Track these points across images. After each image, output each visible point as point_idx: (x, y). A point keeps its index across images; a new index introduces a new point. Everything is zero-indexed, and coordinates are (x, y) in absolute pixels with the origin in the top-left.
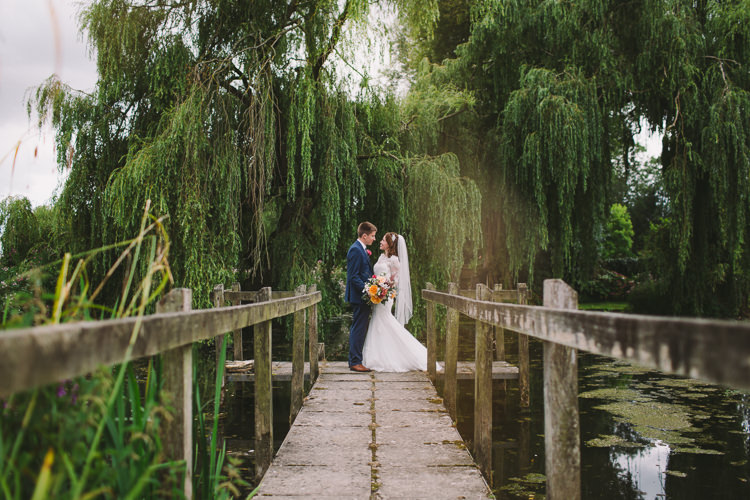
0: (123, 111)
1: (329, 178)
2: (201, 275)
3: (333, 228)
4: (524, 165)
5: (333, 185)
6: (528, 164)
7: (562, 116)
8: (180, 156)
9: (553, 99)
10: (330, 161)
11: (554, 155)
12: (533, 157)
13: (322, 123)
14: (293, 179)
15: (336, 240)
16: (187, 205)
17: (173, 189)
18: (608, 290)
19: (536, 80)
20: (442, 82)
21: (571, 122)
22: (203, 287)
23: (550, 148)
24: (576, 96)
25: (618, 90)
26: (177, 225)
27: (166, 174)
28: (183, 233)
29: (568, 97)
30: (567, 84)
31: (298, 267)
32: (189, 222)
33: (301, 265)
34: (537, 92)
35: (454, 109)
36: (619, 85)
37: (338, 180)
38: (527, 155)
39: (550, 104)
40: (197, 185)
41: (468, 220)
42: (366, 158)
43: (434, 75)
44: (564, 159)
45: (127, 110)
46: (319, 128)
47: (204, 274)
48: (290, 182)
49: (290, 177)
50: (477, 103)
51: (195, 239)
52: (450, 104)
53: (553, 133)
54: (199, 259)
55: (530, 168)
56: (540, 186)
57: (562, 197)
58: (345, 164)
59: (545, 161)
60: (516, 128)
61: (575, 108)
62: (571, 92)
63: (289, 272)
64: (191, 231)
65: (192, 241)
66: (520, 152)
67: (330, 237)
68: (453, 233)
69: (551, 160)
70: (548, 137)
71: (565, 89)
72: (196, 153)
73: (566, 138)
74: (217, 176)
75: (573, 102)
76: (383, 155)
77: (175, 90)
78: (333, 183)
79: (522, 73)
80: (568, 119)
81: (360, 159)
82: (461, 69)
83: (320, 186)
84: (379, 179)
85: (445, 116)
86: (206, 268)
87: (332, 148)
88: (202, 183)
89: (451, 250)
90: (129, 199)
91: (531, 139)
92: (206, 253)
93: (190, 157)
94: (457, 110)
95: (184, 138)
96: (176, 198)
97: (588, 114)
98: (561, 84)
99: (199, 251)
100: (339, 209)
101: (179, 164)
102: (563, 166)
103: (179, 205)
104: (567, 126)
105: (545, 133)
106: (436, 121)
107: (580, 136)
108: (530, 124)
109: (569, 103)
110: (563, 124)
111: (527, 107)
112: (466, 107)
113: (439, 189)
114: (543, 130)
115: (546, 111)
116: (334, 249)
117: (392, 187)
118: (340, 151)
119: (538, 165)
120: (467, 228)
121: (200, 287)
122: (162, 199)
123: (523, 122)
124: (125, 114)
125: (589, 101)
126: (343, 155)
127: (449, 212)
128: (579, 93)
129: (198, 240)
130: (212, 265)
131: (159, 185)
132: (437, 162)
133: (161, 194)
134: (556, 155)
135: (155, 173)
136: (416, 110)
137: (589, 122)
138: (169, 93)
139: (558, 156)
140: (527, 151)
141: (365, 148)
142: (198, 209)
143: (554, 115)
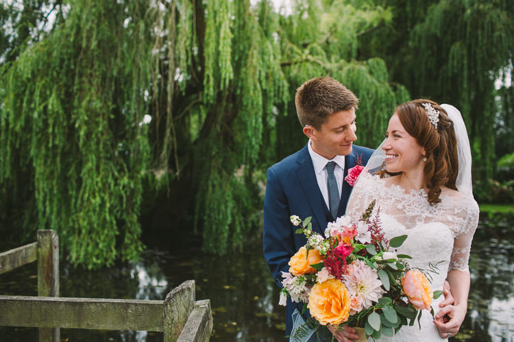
0: (45, 14)
1: (250, 81)
2: (100, 185)
3: (255, 135)
4: (450, 74)
5: (255, 88)
6: (453, 73)
7: (492, 24)
8: (78, 48)
9: (481, 7)
10: (252, 62)
12: (460, 65)
14: (212, 79)
15: (257, 147)
16: (84, 104)
17: (68, 87)
20: (356, 2)
21: (501, 29)
22: (102, 199)
23: (479, 57)
24: (504, 4)
27: (61, 67)
29: (495, 5)
31: (217, 175)
32: (87, 123)
33: (220, 172)
35: (372, 25)
37: (260, 82)
38: (452, 64)
39: (478, 12)
40: (96, 81)
42: (289, 64)
45: (49, 14)
46: (240, 29)
47: (104, 185)
48: (208, 81)
49: (208, 76)
50: (392, 19)
51: (93, 143)
52: (367, 20)
53: (482, 41)
54: (98, 168)
55: (454, 78)
56: (466, 96)
58: (268, 67)
60: (437, 38)
61: (504, 15)
63: (207, 180)
64: (88, 134)
65: (90, 145)
67: (251, 143)
70: (476, 44)
73: (496, 46)
75: (502, 9)
76: (308, 60)
78: (255, 86)
81: (283, 65)
83: (242, 88)
85: (363, 32)
86: (107, 177)
87: (255, 48)
88: (104, 78)
91: (456, 48)
93: (88, 47)
94: (375, 25)
95: (82, 26)
96: (72, 95)
99: (98, 158)
100: (260, 113)
101: (76, 55)
103: (76, 104)
104: (497, 34)
105: (473, 41)
106: (354, 35)
108: (454, 34)
109: (498, 11)
110: (493, 32)
111: (452, 17)
112: (382, 23)
113: (368, 94)
114: (470, 39)
116: (255, 156)
118: (263, 53)
119: (465, 74)
121: (98, 200)
122: (54, 95)
123: (446, 32)
124: (46, 18)
126: (267, 57)
129: (97, 144)
131: (53, 80)
132: (365, 67)
133: (54, 91)
135: (49, 66)
136: (335, 26)
140: (453, 59)
141: (288, 55)
143: (483, 23)
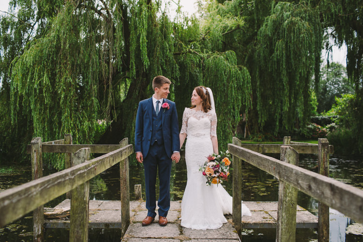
0: (32, 25)
1: (156, 65)
4: (275, 59)
5: (158, 70)
6: (277, 59)
7: (299, 29)
8: (58, 48)
9: (293, 19)
10: (156, 54)
11: (294, 52)
12: (281, 54)
13: (152, 30)
14: (134, 64)
16: (63, 79)
17: (53, 69)
18: (311, 134)
19: (282, 9)
20: (223, 14)
21: (304, 33)
23: (292, 49)
24: (307, 18)
25: (332, 15)
26: (56, 93)
27: (49, 59)
28: (60, 98)
29: (302, 18)
30: (301, 11)
32: (64, 90)
34: (282, 16)
35: (231, 28)
36: (333, 11)
37: (162, 66)
38: (277, 53)
39: (291, 22)
40: (69, 67)
41: (243, 92)
42: (179, 54)
43: (219, 10)
44: (300, 56)
45: (35, 24)
46: (150, 33)
47: (74, 125)
48: (132, 67)
49: (132, 63)
50: (245, 24)
51: (68, 102)
52: (229, 25)
53: (294, 39)
54: (71, 115)
55: (278, 61)
56: (284, 72)
57: (298, 79)
58: (167, 57)
59: (288, 57)
60: (269, 37)
61: (306, 24)
62: (304, 15)
64: (66, 97)
65: (66, 103)
66: (272, 52)
68: (234, 100)
69: (292, 56)
70: (290, 42)
71: (300, 13)
72: (68, 46)
73: (301, 43)
74: (82, 61)
75: (306, 20)
76: (190, 52)
77: (57, 6)
78: (158, 68)
79: (273, 6)
80: (303, 31)
81: (176, 55)
82: (235, 7)
84: (187, 66)
85: (226, 32)
86: (76, 121)
87: (158, 46)
88: (73, 65)
89: (232, 110)
90: (24, 76)
91: (280, 44)
92: (76, 111)
93: (64, 48)
94: (233, 28)
95: (60, 36)
96: (56, 75)
97: (314, 28)
98: (297, 11)
99: (71, 110)
101: (57, 52)
102: (299, 60)
103: (57, 80)
104: (302, 35)
105: (288, 40)
106: (221, 35)
107: (310, 42)
108: (278, 35)
109: (303, 22)
110: (300, 34)
111: (277, 25)
112: (238, 27)
113: (225, 73)
114: (287, 38)
115: (289, 26)
117: (195, 72)
118: (163, 48)
119: (284, 59)
120: (243, 97)
122: (45, 75)
123: (274, 34)
124: (33, 26)
125: (315, 20)
126: (165, 51)
127: (231, 88)
128: (309, 15)
129: (70, 102)
130: (79, 119)
131: (44, 66)
132: (223, 56)
133: (45, 73)
134: (295, 53)
135: (42, 58)
136: (209, 28)
137: (315, 33)
138: (53, 8)
139: (296, 54)
140: (277, 50)
141: (179, 48)
142: (70, 82)
143: (294, 29)
